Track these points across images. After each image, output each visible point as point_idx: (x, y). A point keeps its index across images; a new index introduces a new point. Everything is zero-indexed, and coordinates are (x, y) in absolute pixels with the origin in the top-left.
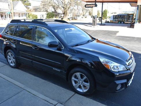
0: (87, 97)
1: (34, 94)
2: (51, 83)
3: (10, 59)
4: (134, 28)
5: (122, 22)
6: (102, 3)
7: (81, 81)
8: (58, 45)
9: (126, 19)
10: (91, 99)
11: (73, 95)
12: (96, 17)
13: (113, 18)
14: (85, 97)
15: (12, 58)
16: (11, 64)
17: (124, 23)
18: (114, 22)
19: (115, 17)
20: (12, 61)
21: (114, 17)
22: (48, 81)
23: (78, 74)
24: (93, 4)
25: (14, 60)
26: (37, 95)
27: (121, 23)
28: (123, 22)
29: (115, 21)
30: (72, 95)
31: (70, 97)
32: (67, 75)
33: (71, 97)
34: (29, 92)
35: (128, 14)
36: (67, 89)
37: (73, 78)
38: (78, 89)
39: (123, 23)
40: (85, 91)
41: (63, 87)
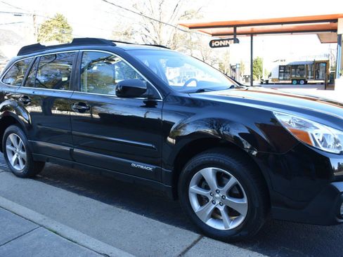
0: (240, 246)
1: (72, 238)
2: (127, 212)
3: (13, 154)
4: (334, 89)
5: (302, 82)
6: (250, 37)
7: (217, 195)
8: (145, 90)
9: (310, 73)
10: (253, 250)
11: (195, 243)
12: (238, 66)
13: (280, 72)
14: (233, 246)
15: (18, 150)
16: (16, 167)
17: (306, 83)
18: (281, 82)
19: (284, 70)
20: (17, 159)
21: (280, 69)
22: (118, 206)
23: (209, 173)
24: (228, 40)
25: (24, 154)
26: (82, 242)
27: (298, 83)
28: (304, 80)
29: (284, 79)
30: (193, 241)
31: (185, 248)
32: (175, 177)
33: (188, 249)
34: (56, 233)
35: (314, 61)
36: (174, 225)
37: (193, 188)
38: (211, 223)
39: (304, 84)
40: (233, 226)
41: (162, 221)
